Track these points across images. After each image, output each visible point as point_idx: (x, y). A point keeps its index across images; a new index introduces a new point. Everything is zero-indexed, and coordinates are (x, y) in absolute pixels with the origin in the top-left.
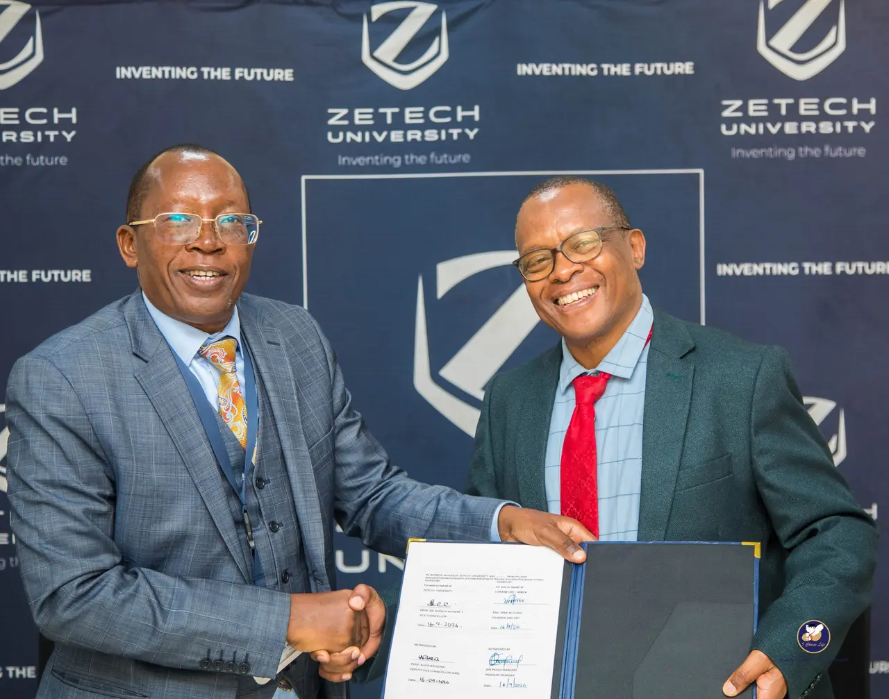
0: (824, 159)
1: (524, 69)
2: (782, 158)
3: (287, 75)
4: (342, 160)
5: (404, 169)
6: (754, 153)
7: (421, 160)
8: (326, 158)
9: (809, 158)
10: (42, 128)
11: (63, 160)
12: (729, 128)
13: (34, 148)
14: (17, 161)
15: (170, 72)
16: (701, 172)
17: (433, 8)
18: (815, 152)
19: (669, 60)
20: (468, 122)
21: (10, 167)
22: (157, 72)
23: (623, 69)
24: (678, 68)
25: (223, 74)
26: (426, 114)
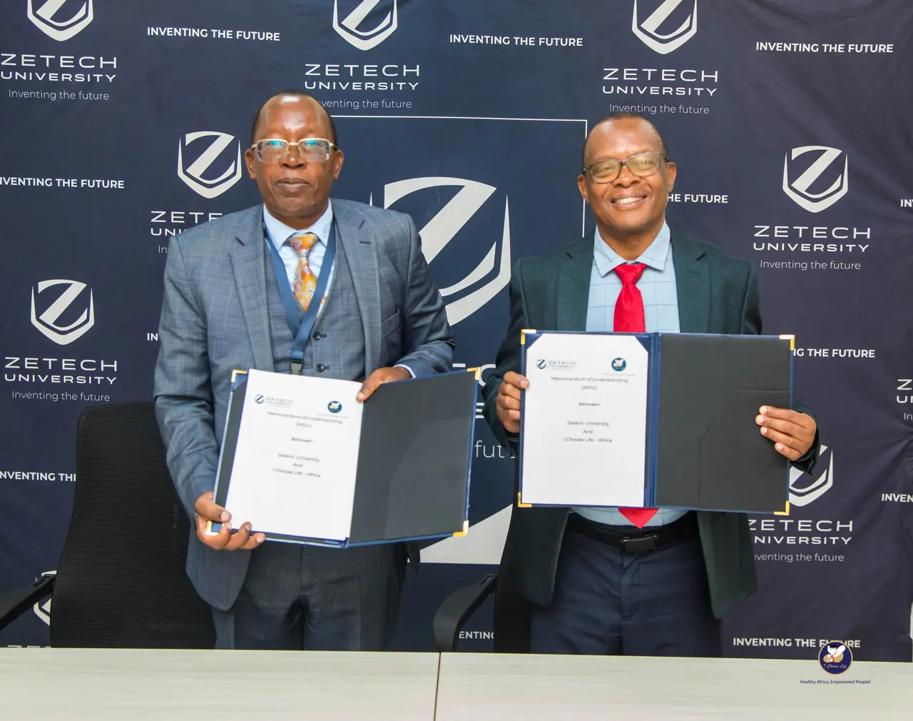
0: (678, 114)
1: (455, 38)
2: (647, 113)
3: (275, 37)
5: (362, 111)
7: (375, 105)
9: (667, 113)
10: (91, 71)
11: (106, 97)
12: (608, 89)
13: (86, 87)
14: (72, 96)
15: (187, 31)
16: (586, 121)
18: (672, 110)
19: (565, 36)
20: (411, 77)
21: (67, 100)
22: (178, 32)
23: (530, 41)
24: (571, 42)
25: (227, 34)
26: (379, 70)
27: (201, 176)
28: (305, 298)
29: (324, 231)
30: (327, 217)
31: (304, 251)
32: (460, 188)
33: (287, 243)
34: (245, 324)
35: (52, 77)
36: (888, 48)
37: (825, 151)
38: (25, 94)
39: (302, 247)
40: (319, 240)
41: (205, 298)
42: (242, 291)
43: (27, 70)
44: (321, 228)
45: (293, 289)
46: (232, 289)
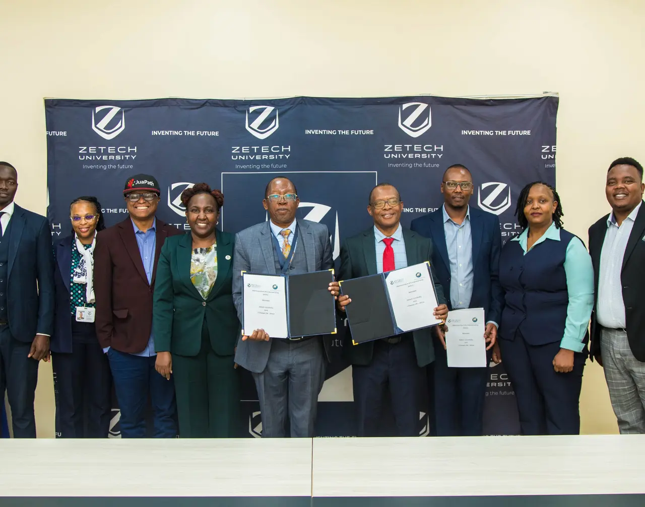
0: (423, 168)
1: (308, 132)
2: (408, 167)
3: (216, 134)
4: (237, 167)
5: (261, 170)
6: (397, 165)
7: (268, 166)
8: (231, 165)
9: (418, 167)
10: (124, 154)
11: (131, 167)
12: (387, 156)
13: (121, 162)
14: (114, 167)
15: (172, 132)
16: (376, 172)
17: (273, 108)
18: (420, 165)
19: (364, 129)
20: (286, 152)
21: (112, 169)
22: (167, 133)
23: (346, 132)
24: (368, 132)
25: (192, 133)
26: (270, 149)
27: (180, 205)
28: (286, 254)
29: (293, 229)
30: (294, 223)
31: (287, 236)
32: (312, 208)
33: (280, 233)
34: (266, 263)
35: (105, 158)
36: (528, 133)
37: (498, 185)
38: (91, 167)
39: (285, 235)
40: (291, 232)
41: (250, 255)
42: (264, 252)
43: (92, 155)
44: (292, 227)
45: (281, 250)
46: (260, 251)
